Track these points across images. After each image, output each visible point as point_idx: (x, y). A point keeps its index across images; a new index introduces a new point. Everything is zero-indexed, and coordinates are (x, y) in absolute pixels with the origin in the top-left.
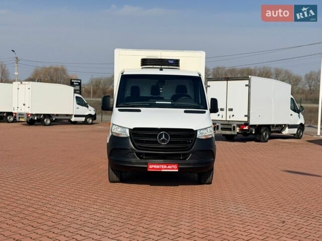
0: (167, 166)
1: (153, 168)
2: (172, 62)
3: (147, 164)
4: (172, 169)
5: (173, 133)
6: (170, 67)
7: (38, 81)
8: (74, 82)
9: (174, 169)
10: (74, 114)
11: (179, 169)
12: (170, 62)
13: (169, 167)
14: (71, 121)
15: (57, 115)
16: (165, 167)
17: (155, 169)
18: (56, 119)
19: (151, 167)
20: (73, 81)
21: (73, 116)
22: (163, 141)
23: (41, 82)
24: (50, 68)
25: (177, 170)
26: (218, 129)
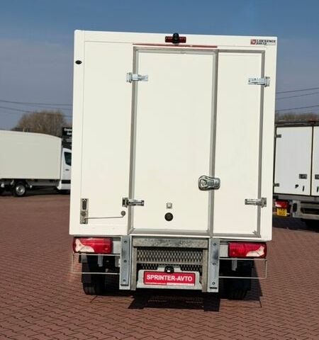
7: (26, 131)
8: (67, 132)
10: (62, 179)
14: (57, 189)
15: (36, 180)
18: (33, 187)
20: (65, 130)
21: (60, 182)
23: (29, 131)
24: (43, 114)
26: (295, 209)
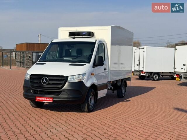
0: (46, 99)
1: (39, 100)
2: (85, 33)
3: (35, 97)
4: (49, 101)
5: (51, 78)
6: (83, 37)
9: (50, 101)
11: (53, 101)
12: (83, 33)
13: (47, 99)
16: (45, 99)
17: (40, 100)
19: (38, 99)
22: (44, 83)
25: (52, 102)
